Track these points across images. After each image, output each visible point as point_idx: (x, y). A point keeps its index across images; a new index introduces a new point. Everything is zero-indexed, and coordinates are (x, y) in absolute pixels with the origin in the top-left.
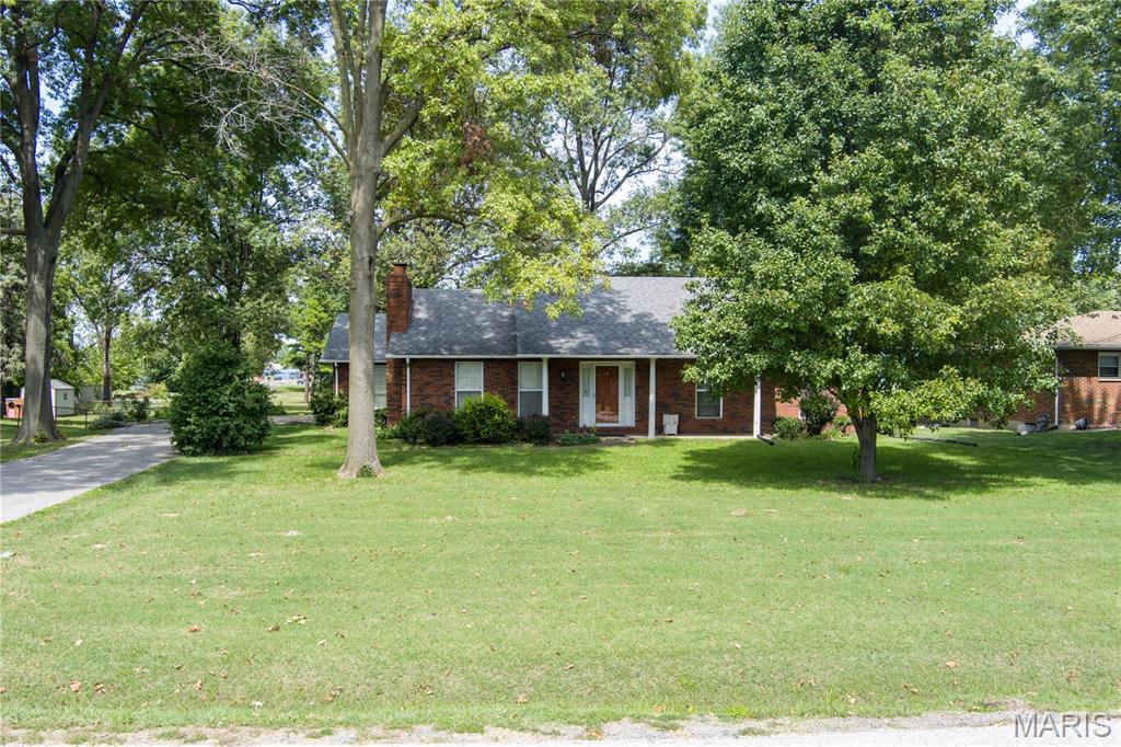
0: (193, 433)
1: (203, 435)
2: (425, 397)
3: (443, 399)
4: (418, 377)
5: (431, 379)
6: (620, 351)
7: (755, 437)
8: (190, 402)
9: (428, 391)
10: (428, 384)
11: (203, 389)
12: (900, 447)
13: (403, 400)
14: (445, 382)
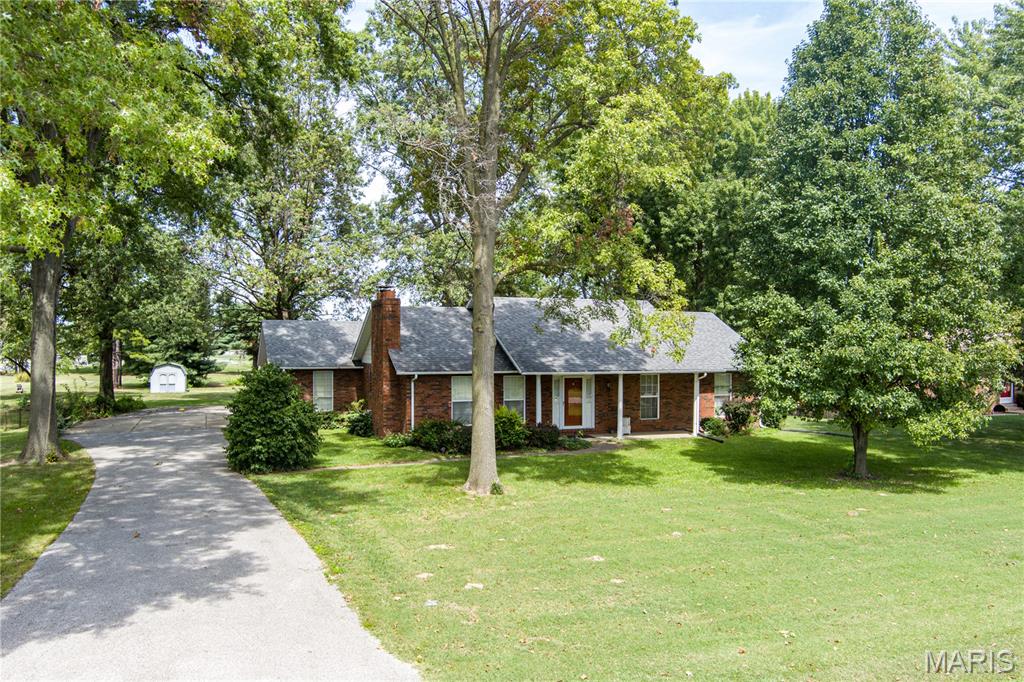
0: (259, 452)
1: (269, 453)
2: (426, 408)
3: (441, 409)
4: (421, 390)
5: (431, 393)
6: (602, 368)
7: (695, 434)
8: (253, 423)
9: (430, 402)
10: (429, 396)
11: (266, 412)
12: (808, 441)
13: (408, 411)
14: (444, 394)
